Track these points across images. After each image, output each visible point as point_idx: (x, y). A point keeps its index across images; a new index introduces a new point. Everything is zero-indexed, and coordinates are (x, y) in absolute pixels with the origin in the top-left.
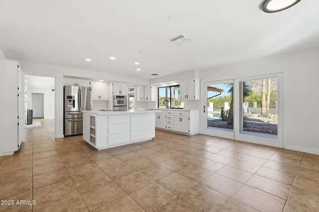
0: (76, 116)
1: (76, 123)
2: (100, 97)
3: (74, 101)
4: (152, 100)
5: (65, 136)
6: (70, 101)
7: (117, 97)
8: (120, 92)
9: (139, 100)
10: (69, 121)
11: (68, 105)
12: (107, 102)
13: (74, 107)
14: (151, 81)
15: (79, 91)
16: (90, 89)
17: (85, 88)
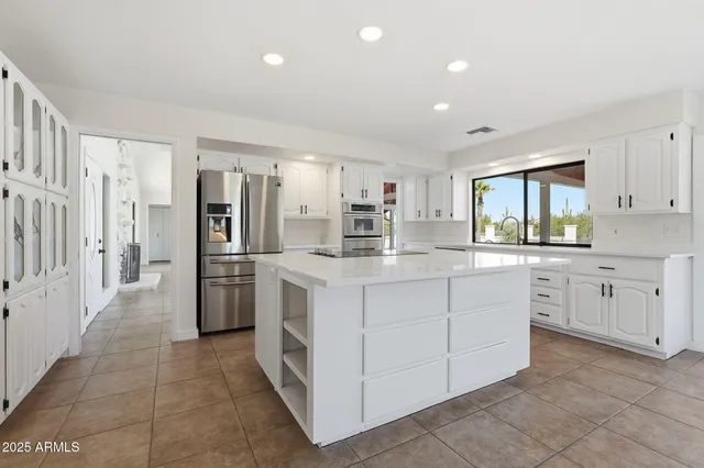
0: (237, 270)
1: (237, 291)
2: (303, 209)
3: (229, 220)
4: (456, 218)
5: (201, 334)
6: (217, 221)
7: (356, 207)
8: (364, 193)
9: (411, 217)
10: (214, 285)
11: (211, 232)
12: (325, 222)
13: (229, 240)
14: (454, 159)
15: (246, 187)
16: (276, 183)
17: (261, 177)
